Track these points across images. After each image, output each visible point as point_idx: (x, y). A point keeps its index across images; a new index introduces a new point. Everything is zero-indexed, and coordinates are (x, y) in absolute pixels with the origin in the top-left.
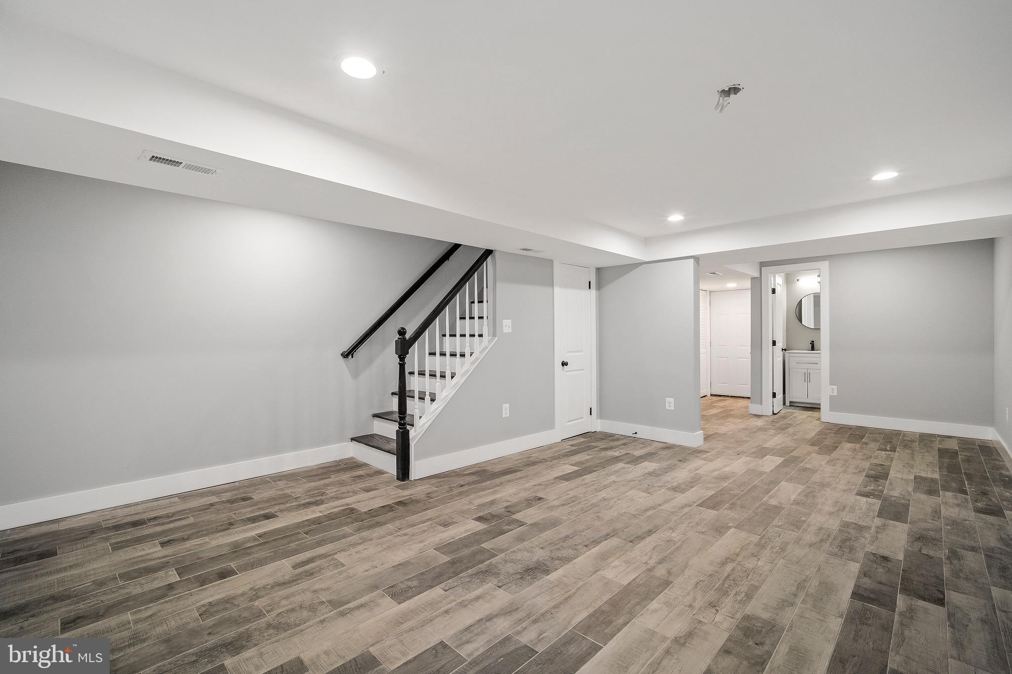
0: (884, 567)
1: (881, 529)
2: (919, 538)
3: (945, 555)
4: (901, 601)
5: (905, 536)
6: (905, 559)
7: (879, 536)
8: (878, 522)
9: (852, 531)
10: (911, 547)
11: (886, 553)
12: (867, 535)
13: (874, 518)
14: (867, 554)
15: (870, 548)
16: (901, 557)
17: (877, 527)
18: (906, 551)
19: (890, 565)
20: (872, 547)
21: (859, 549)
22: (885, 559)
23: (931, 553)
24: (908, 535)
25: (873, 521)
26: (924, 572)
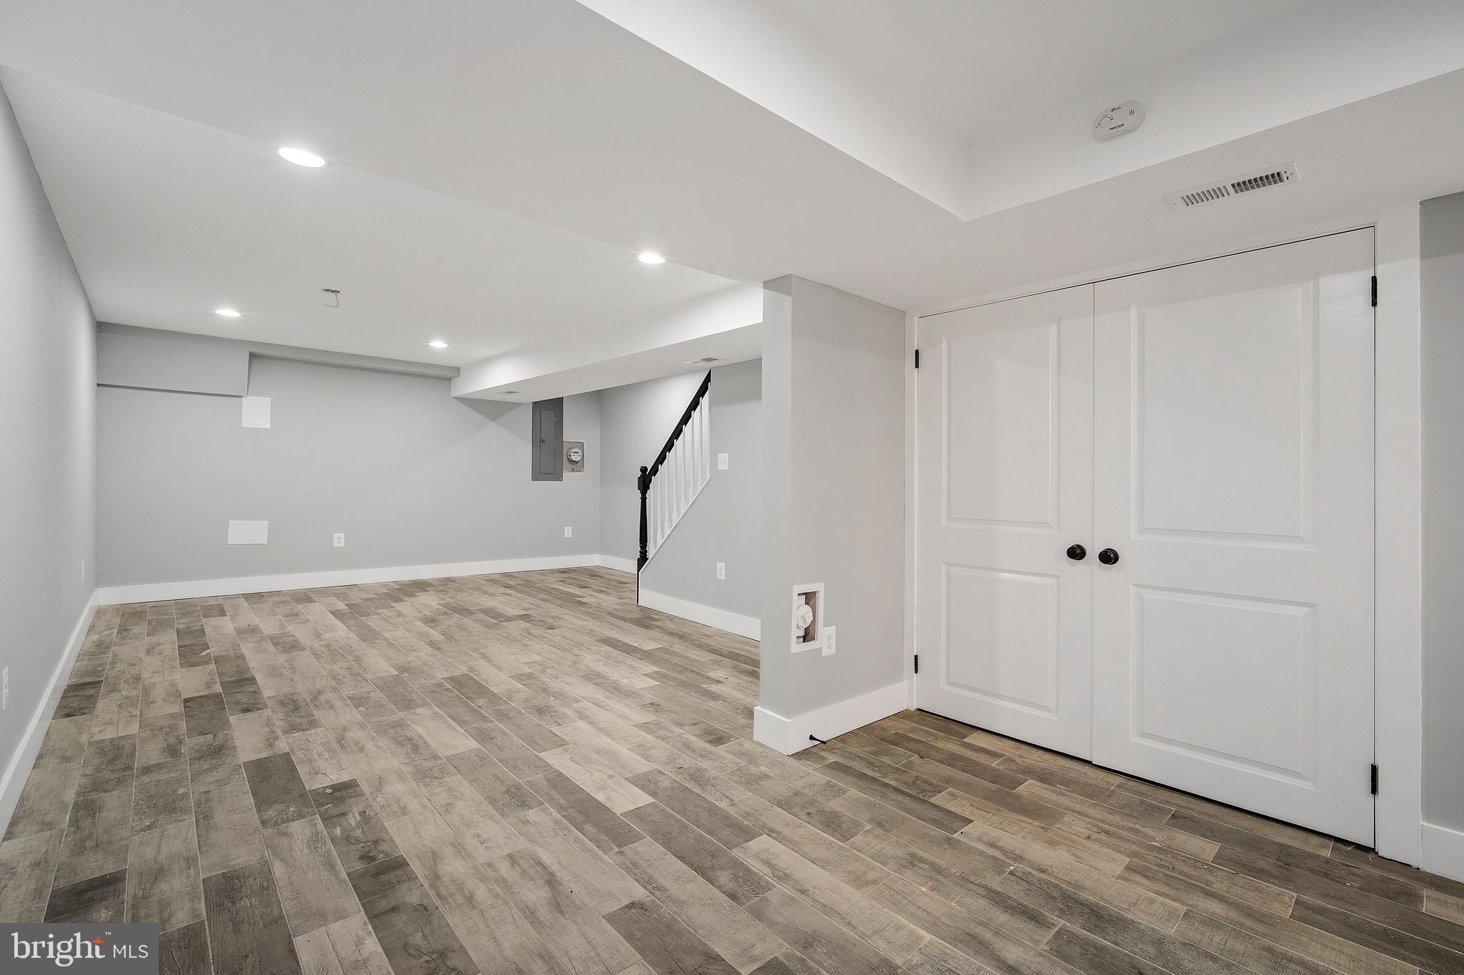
0: (243, 703)
1: (271, 741)
2: (220, 750)
3: (185, 744)
4: (218, 689)
5: (238, 742)
6: (228, 719)
7: (267, 729)
8: (282, 746)
9: (299, 720)
10: (227, 734)
11: (248, 715)
12: (280, 723)
13: (292, 749)
14: (266, 706)
15: (266, 712)
16: (232, 719)
17: (277, 738)
18: (230, 728)
19: (239, 707)
20: (266, 714)
21: (277, 707)
22: (246, 710)
23: (201, 739)
24: (235, 747)
25: (288, 744)
26: (205, 715)
